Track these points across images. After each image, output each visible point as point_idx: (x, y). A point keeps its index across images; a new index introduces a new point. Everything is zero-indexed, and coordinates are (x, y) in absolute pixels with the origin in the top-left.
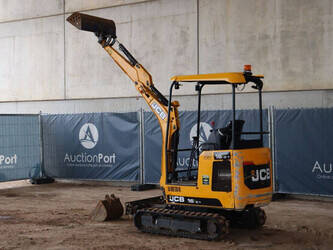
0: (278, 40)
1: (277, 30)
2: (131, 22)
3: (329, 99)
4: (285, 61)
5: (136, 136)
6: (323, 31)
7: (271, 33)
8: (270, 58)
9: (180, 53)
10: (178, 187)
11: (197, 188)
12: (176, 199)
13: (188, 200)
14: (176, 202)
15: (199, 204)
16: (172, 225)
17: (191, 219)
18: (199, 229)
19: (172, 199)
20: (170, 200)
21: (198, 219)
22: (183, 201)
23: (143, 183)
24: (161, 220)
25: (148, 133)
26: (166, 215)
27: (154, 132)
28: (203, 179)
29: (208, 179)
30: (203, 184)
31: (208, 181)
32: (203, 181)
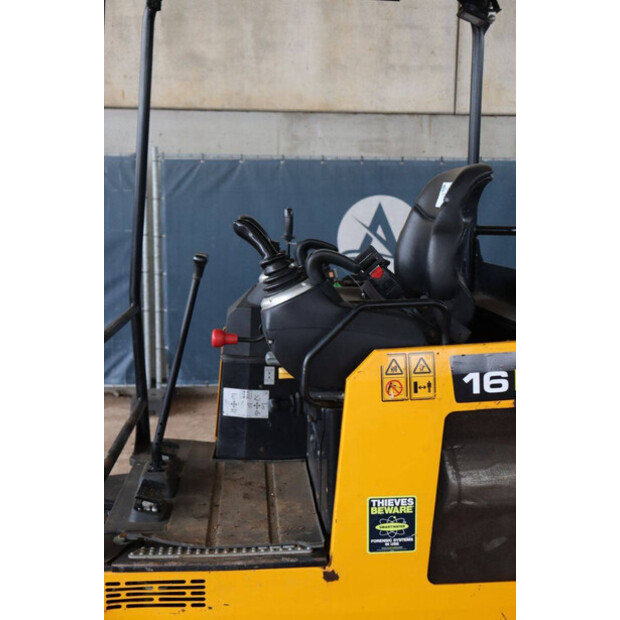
10: (188, 577)
11: (331, 577)
28: (375, 520)
29: (410, 518)
30: (374, 548)
31: (410, 531)
32: (374, 534)
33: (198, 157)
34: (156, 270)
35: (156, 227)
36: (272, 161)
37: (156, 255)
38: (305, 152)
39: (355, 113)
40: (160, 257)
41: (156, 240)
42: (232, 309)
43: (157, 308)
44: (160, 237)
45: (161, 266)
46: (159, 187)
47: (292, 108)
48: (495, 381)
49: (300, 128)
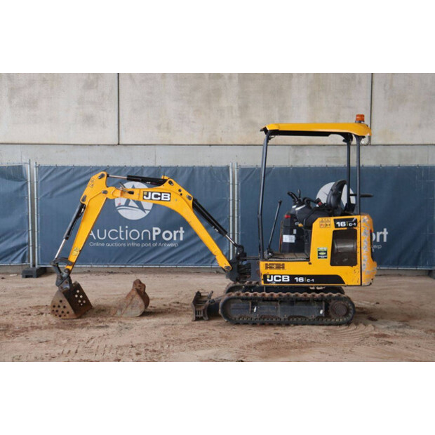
3: (296, 156)
8: (224, 103)
9: (89, 85)
10: (281, 263)
11: (310, 264)
12: (277, 278)
13: (296, 278)
14: (277, 283)
15: (311, 282)
16: (279, 311)
17: (306, 301)
18: (321, 312)
19: (270, 279)
20: (268, 280)
21: (318, 301)
22: (288, 280)
23: (34, 266)
24: (262, 306)
25: (46, 195)
26: (271, 300)
27: (56, 194)
28: (319, 252)
29: (326, 252)
30: (319, 258)
31: (326, 255)
32: (319, 255)
33: (254, 166)
34: (236, 215)
35: (236, 197)
36: (287, 168)
37: (236, 208)
38: (300, 164)
39: (324, 145)
40: (238, 210)
41: (236, 202)
43: (236, 232)
44: (238, 201)
45: (238, 214)
46: (238, 180)
47: (295, 143)
48: (343, 224)
49: (299, 152)
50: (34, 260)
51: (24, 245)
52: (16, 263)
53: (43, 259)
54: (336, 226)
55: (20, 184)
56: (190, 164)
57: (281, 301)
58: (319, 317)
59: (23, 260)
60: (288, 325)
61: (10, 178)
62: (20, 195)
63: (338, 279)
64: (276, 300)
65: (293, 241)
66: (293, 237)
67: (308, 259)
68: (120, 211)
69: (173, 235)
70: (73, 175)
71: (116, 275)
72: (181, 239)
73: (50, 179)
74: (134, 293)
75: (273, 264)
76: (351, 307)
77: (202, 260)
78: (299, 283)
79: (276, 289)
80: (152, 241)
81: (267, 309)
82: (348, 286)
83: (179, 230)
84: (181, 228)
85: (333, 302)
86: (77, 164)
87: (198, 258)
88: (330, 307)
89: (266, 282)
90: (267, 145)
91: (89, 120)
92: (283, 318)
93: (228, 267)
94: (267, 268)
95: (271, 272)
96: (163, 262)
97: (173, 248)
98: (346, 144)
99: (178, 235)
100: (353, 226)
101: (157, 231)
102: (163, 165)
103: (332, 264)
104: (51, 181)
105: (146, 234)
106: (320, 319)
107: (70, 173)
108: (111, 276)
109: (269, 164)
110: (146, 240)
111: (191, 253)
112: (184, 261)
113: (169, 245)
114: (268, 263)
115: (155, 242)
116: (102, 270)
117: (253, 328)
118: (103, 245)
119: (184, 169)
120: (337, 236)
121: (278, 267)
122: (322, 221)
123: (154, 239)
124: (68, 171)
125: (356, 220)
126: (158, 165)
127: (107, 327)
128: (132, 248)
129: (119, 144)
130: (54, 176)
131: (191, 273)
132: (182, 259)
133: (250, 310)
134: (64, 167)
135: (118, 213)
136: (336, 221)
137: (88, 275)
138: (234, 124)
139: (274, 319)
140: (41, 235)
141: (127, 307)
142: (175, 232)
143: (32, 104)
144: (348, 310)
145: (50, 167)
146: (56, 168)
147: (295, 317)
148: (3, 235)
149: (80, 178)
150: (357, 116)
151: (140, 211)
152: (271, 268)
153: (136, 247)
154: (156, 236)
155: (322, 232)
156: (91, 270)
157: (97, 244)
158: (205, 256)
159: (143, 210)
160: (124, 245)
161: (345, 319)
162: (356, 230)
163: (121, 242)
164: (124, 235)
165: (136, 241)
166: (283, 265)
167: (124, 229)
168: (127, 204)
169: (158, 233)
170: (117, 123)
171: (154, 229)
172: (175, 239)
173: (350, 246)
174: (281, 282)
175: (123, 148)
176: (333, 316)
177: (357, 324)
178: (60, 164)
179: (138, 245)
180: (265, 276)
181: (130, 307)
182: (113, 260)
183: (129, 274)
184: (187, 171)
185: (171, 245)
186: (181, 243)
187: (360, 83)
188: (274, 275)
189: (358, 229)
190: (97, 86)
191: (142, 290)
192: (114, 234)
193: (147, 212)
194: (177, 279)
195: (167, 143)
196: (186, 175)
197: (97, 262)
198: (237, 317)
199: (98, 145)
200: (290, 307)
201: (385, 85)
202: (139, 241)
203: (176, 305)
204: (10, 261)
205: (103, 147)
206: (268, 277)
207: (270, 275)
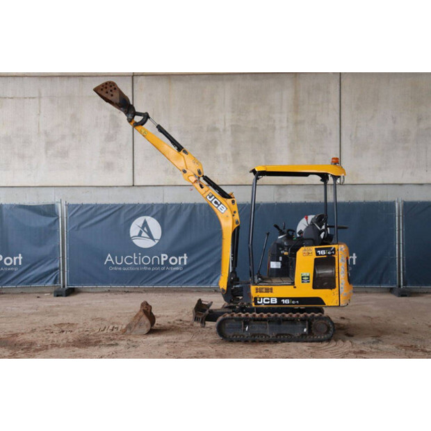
0: (229, 133)
1: (227, 125)
2: (40, 97)
3: (280, 194)
4: (236, 155)
5: (56, 231)
6: (274, 128)
7: (220, 126)
8: (219, 151)
9: (109, 138)
10: (270, 287)
11: (295, 287)
12: (266, 301)
13: (283, 300)
14: (265, 304)
15: (296, 304)
16: (268, 329)
17: (292, 321)
18: (305, 330)
19: (260, 301)
20: (258, 302)
21: (303, 320)
22: (276, 302)
23: (64, 286)
24: (254, 325)
25: (73, 229)
26: (261, 320)
27: (81, 227)
28: (302, 277)
29: (309, 277)
30: (303, 282)
31: (309, 279)
32: (302, 280)
33: (245, 203)
36: (272, 204)
38: (283, 200)
39: (303, 185)
42: (272, 244)
48: (323, 252)
49: (282, 191)
50: (65, 281)
51: (56, 269)
52: (50, 284)
53: (71, 281)
54: (317, 254)
55: (53, 219)
56: (192, 202)
57: (270, 321)
58: (304, 335)
59: (55, 282)
60: (276, 342)
61: (45, 214)
62: (53, 228)
63: (319, 301)
64: (265, 320)
65: (279, 267)
66: (279, 263)
67: (293, 284)
68: (134, 241)
69: (178, 260)
70: (96, 211)
71: (132, 294)
72: (185, 263)
73: (76, 215)
74: (142, 313)
75: (263, 288)
76: (331, 326)
77: (203, 281)
78: (285, 304)
79: (265, 310)
80: (160, 266)
81: (258, 328)
82: (328, 306)
83: (183, 256)
84: (185, 255)
85: (315, 321)
86: (100, 202)
87: (199, 280)
88: (312, 326)
89: (256, 304)
90: (256, 185)
91: (109, 166)
92: (271, 336)
93: (223, 290)
94: (257, 292)
95: (261, 295)
96: (170, 282)
97: (179, 271)
98: (323, 183)
99: (183, 260)
100: (332, 254)
101: (164, 257)
102: (169, 203)
103: (315, 287)
104: (78, 216)
105: (156, 259)
106: (304, 337)
107: (93, 210)
108: (127, 295)
109: (258, 200)
110: (156, 265)
111: (194, 275)
112: (187, 282)
113: (174, 269)
114: (259, 287)
115: (163, 266)
116: (120, 290)
117: (245, 346)
118: (120, 269)
119: (187, 205)
120: (318, 263)
121: (267, 290)
122: (305, 250)
123: (162, 263)
124: (91, 208)
125: (334, 249)
126: (165, 202)
127: (117, 344)
128: (144, 271)
129: (133, 186)
130: (80, 212)
131: (193, 292)
132: (186, 281)
133: (242, 328)
134: (87, 205)
135: (132, 242)
136: (317, 249)
137: (108, 294)
138: (228, 167)
139: (264, 337)
140: (70, 262)
141: (135, 326)
142: (180, 258)
143: (64, 154)
144: (329, 328)
145: (77, 205)
146: (82, 206)
147: (282, 334)
148: (39, 261)
149: (101, 214)
150: (333, 159)
151: (151, 240)
152: (260, 292)
153: (147, 271)
154: (164, 261)
155: (305, 260)
156: (111, 289)
157: (116, 269)
158: (204, 278)
159: (154, 240)
160: (138, 269)
161: (326, 336)
162: (334, 258)
163: (135, 266)
164: (137, 260)
165: (148, 266)
166: (271, 289)
167: (137, 256)
168: (140, 235)
169: (166, 259)
170: (131, 168)
171: (163, 255)
172: (180, 263)
173: (329, 272)
174: (270, 304)
175: (137, 189)
176: (315, 334)
177: (336, 340)
178: (85, 202)
179: (149, 269)
180: (256, 299)
181: (138, 326)
182: (129, 281)
183: (142, 293)
184: (189, 207)
185: (177, 268)
186: (185, 267)
187: (330, 134)
188: (263, 298)
189: (336, 257)
190: (116, 139)
191: (149, 311)
192: (129, 260)
193: (157, 241)
194: (181, 298)
195: (173, 184)
196: (189, 210)
197: (116, 283)
198: (231, 335)
199: (117, 186)
200: (277, 326)
201: (351, 136)
202: (150, 265)
203: (179, 322)
204: (44, 283)
205: (121, 188)
206: (258, 299)
207: (260, 298)
